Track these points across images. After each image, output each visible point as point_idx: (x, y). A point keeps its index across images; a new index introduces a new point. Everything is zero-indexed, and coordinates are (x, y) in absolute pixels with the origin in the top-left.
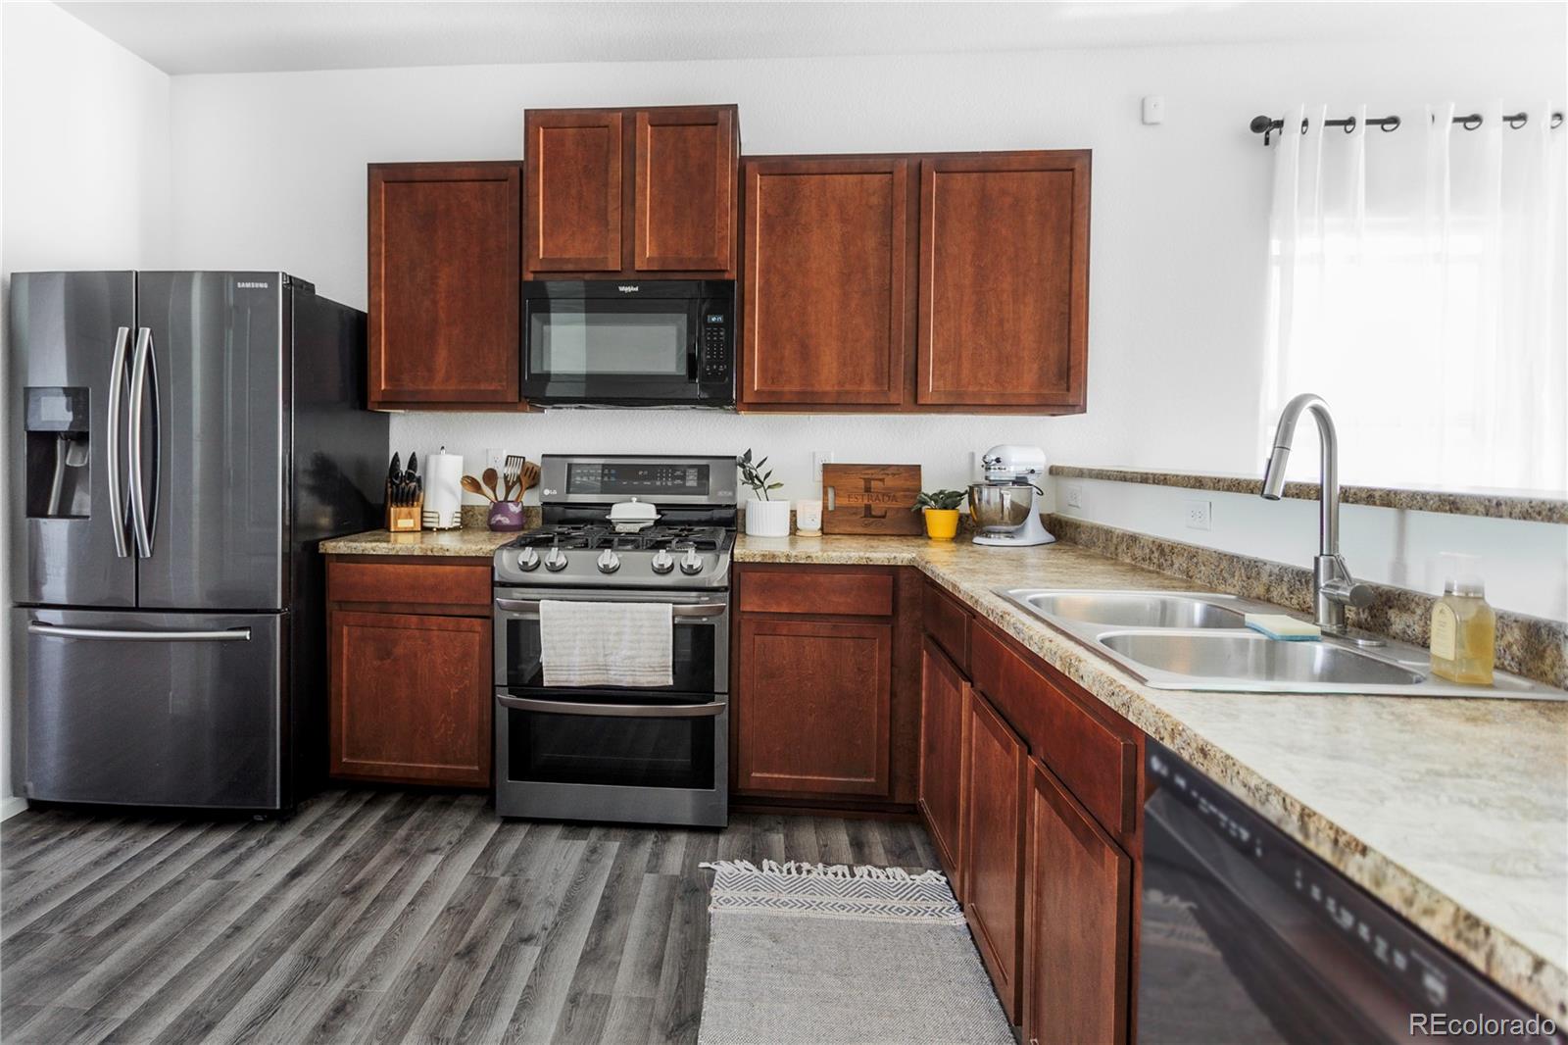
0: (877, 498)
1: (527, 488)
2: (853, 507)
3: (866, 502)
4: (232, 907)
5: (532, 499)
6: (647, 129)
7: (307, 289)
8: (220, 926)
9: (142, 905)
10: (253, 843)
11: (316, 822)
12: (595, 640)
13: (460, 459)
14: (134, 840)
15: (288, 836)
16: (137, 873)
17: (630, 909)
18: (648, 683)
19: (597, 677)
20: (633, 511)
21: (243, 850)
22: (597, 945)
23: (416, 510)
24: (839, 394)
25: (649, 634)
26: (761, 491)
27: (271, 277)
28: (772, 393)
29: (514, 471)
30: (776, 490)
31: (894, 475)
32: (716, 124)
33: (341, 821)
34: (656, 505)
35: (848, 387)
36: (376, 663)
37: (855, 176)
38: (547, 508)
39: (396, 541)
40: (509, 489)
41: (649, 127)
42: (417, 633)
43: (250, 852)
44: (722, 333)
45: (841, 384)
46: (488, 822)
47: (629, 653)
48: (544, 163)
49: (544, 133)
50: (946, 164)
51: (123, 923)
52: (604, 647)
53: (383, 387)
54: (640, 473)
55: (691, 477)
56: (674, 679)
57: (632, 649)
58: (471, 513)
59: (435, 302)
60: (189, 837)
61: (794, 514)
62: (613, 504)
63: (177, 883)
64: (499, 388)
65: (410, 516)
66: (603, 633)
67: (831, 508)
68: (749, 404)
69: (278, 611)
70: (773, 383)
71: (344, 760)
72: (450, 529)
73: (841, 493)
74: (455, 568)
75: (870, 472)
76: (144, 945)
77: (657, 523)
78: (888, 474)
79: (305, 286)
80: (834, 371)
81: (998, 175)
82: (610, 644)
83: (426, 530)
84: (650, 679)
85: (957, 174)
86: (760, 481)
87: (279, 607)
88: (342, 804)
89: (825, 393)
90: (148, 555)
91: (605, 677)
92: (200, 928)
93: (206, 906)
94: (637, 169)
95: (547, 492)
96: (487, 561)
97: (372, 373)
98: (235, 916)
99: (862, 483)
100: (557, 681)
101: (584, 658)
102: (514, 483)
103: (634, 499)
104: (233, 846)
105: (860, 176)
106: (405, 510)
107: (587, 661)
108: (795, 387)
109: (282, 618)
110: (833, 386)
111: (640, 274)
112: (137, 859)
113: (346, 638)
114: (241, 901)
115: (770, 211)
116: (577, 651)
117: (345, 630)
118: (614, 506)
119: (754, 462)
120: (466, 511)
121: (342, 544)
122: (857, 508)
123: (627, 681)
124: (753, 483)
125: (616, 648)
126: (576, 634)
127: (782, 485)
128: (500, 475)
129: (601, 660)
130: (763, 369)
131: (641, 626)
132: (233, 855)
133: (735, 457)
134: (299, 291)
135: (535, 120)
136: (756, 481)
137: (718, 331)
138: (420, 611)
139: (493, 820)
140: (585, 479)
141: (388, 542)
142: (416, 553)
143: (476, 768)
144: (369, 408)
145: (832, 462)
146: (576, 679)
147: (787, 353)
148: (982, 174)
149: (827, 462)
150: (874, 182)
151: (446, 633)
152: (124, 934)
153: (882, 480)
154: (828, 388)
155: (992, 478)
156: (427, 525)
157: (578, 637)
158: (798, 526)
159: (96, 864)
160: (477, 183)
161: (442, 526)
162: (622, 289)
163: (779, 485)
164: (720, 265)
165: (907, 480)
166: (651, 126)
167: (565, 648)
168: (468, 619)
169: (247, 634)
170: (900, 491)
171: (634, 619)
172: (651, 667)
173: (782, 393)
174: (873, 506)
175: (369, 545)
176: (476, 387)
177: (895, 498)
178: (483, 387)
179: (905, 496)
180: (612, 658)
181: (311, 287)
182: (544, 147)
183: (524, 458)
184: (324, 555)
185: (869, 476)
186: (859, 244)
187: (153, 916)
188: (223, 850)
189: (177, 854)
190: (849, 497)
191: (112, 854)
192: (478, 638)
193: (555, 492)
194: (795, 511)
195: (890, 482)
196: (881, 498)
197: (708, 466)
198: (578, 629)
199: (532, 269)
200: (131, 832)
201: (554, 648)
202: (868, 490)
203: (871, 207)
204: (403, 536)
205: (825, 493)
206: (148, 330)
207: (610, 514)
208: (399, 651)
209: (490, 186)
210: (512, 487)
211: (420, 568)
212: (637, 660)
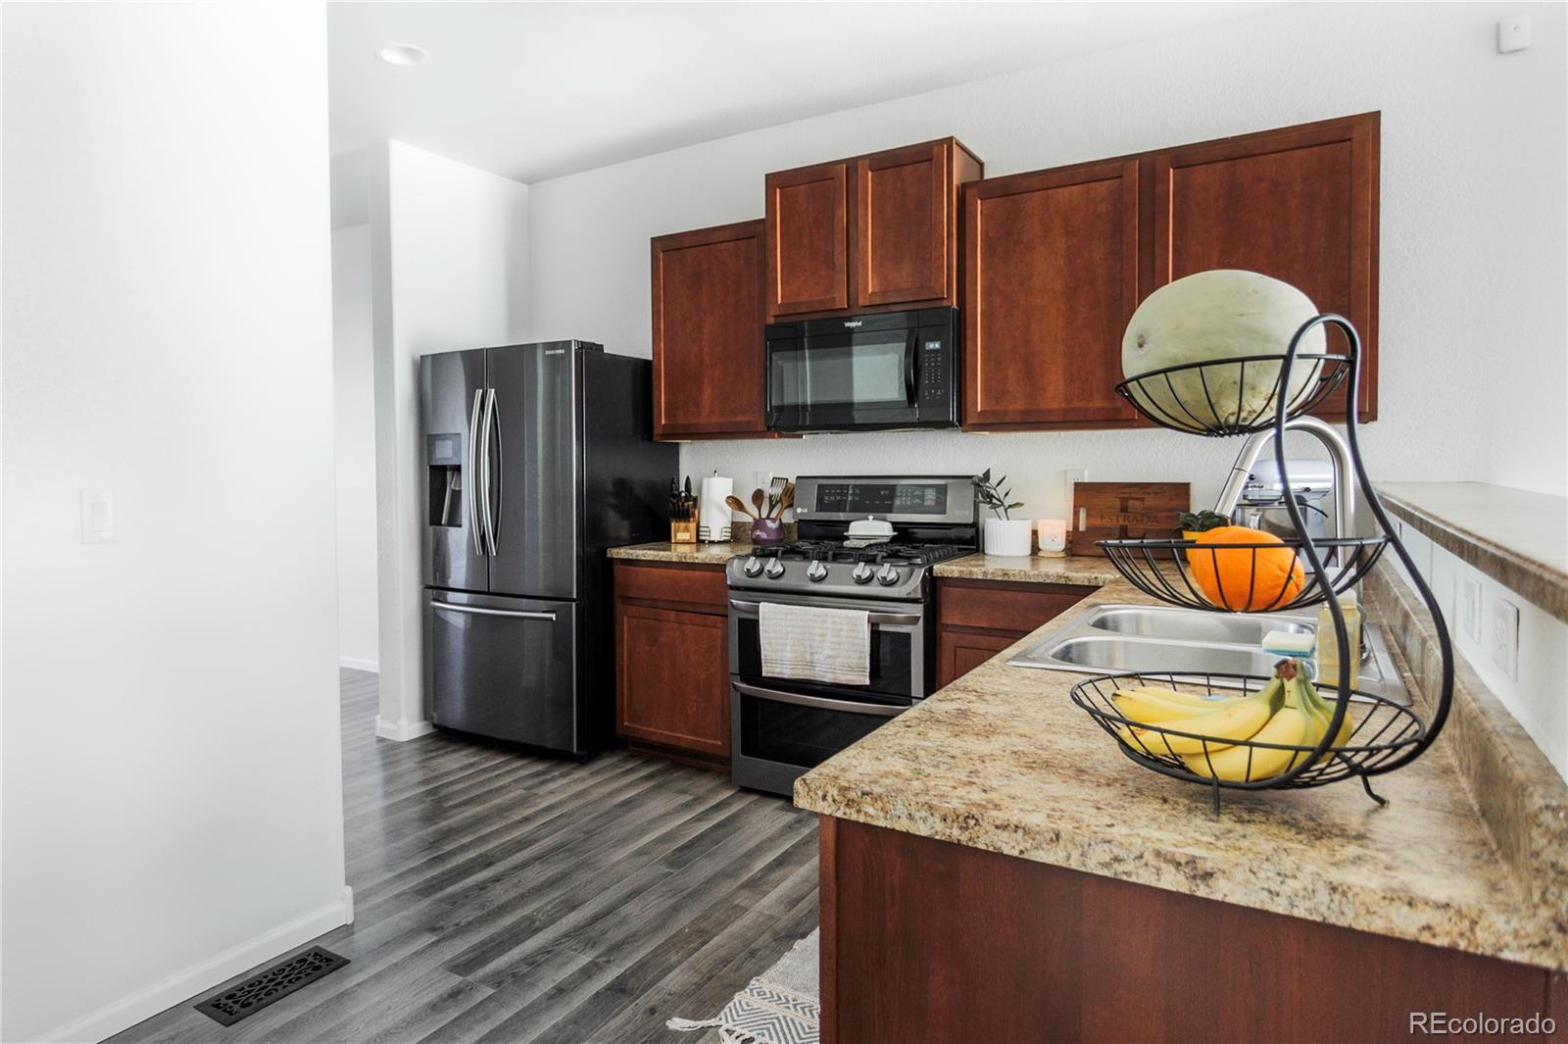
0: (1135, 519)
1: (787, 507)
2: (1106, 528)
3: (1122, 523)
4: (528, 807)
5: (788, 517)
6: (867, 174)
7: (597, 349)
8: (517, 816)
9: (478, 796)
10: (557, 773)
11: (604, 768)
12: (802, 639)
13: (729, 481)
14: (487, 759)
15: (582, 773)
16: (482, 778)
17: (801, 863)
18: (847, 680)
19: (806, 672)
20: (871, 528)
21: (549, 776)
22: (760, 878)
23: (692, 526)
24: (1066, 411)
25: (847, 637)
26: (1001, 510)
27: (567, 344)
28: (994, 413)
29: (778, 491)
30: (1016, 509)
31: (1156, 493)
32: (930, 160)
33: (620, 771)
34: (893, 523)
35: (1076, 404)
36: (647, 648)
37: (1081, 186)
38: (800, 523)
39: (675, 549)
40: (772, 508)
41: (870, 173)
42: (675, 625)
43: (552, 779)
44: (939, 359)
45: (1068, 400)
46: (727, 789)
47: (831, 653)
48: (781, 219)
49: (781, 192)
50: (1183, 158)
51: (465, 803)
52: (810, 646)
53: (663, 422)
54: (882, 493)
55: (929, 497)
56: (870, 678)
57: (834, 649)
58: (742, 529)
59: (701, 349)
60: (519, 763)
61: (1035, 533)
62: (851, 521)
63: (502, 788)
64: (751, 419)
65: (687, 530)
66: (810, 634)
67: (1082, 528)
68: (974, 424)
69: (574, 600)
70: (997, 403)
71: (626, 724)
72: (719, 542)
73: (1093, 513)
74: (703, 573)
75: (1128, 490)
76: (471, 817)
77: (893, 540)
78: (1148, 493)
79: (594, 348)
80: (1061, 388)
81: (1250, 161)
82: (816, 644)
83: (700, 542)
84: (848, 677)
85: (1199, 167)
86: (999, 500)
87: (575, 597)
88: (626, 760)
89: (1051, 411)
90: (495, 554)
91: (811, 673)
92: (506, 814)
93: (514, 803)
94: (860, 213)
95: (799, 510)
96: (720, 568)
97: (655, 412)
98: (527, 812)
99: (1118, 503)
100: (773, 673)
101: (794, 655)
102: (777, 502)
103: (871, 517)
104: (543, 773)
105: (1086, 185)
106: (683, 525)
107: (796, 657)
108: (1020, 406)
109: (577, 605)
110: (1060, 404)
111: (865, 309)
112: (485, 770)
113: (628, 624)
114: (535, 805)
115: (991, 234)
116: (788, 648)
117: (625, 619)
118: (852, 524)
119: (993, 481)
120: (736, 527)
121: (622, 550)
122: (1110, 528)
123: (828, 678)
124: (990, 502)
125: (820, 648)
126: (787, 633)
127: (1023, 505)
128: (767, 495)
129: (808, 657)
130: (986, 390)
131: (841, 630)
132: (542, 778)
133: (971, 477)
134: (590, 353)
135: (775, 181)
136: (994, 501)
137: (936, 356)
138: (678, 608)
139: (732, 788)
140: (832, 498)
141: (670, 550)
142: (674, 560)
143: (720, 743)
144: (655, 439)
145: (1086, 481)
146: (787, 672)
147: (1010, 373)
148: (1230, 162)
149: (1080, 481)
150: (1101, 189)
151: (697, 627)
152: (463, 808)
153: (1142, 499)
154: (1055, 406)
155: (1250, 498)
156: (701, 538)
157: (789, 636)
158: (1041, 546)
159: (462, 769)
160: (732, 243)
161: (712, 539)
162: (847, 324)
163: (1017, 505)
164: (937, 294)
165: (1171, 499)
166: (872, 171)
167: (779, 644)
168: (712, 617)
169: (553, 616)
170: (1161, 511)
171: (834, 623)
172: (849, 667)
173: (1006, 413)
174: (1129, 527)
175: (641, 552)
176: (733, 419)
177: (1156, 519)
178: (739, 418)
179: (1168, 517)
180: (816, 656)
181: (600, 348)
182: (781, 205)
183: (787, 480)
184: (612, 559)
185: (1126, 496)
186: (1086, 255)
187: (481, 803)
188: (537, 774)
189: (509, 772)
190: (1102, 517)
191: (472, 765)
192: (720, 634)
193: (806, 511)
194: (1037, 531)
195: (1150, 501)
196: (1139, 518)
197: (946, 486)
198: (789, 629)
199: (772, 313)
200: (486, 754)
201: (770, 644)
202: (1124, 510)
203: (1099, 216)
204: (681, 546)
205: (1076, 514)
206: (493, 390)
207: (847, 531)
208: (662, 639)
209: (741, 244)
210: (775, 506)
211: (677, 572)
212: (838, 660)
